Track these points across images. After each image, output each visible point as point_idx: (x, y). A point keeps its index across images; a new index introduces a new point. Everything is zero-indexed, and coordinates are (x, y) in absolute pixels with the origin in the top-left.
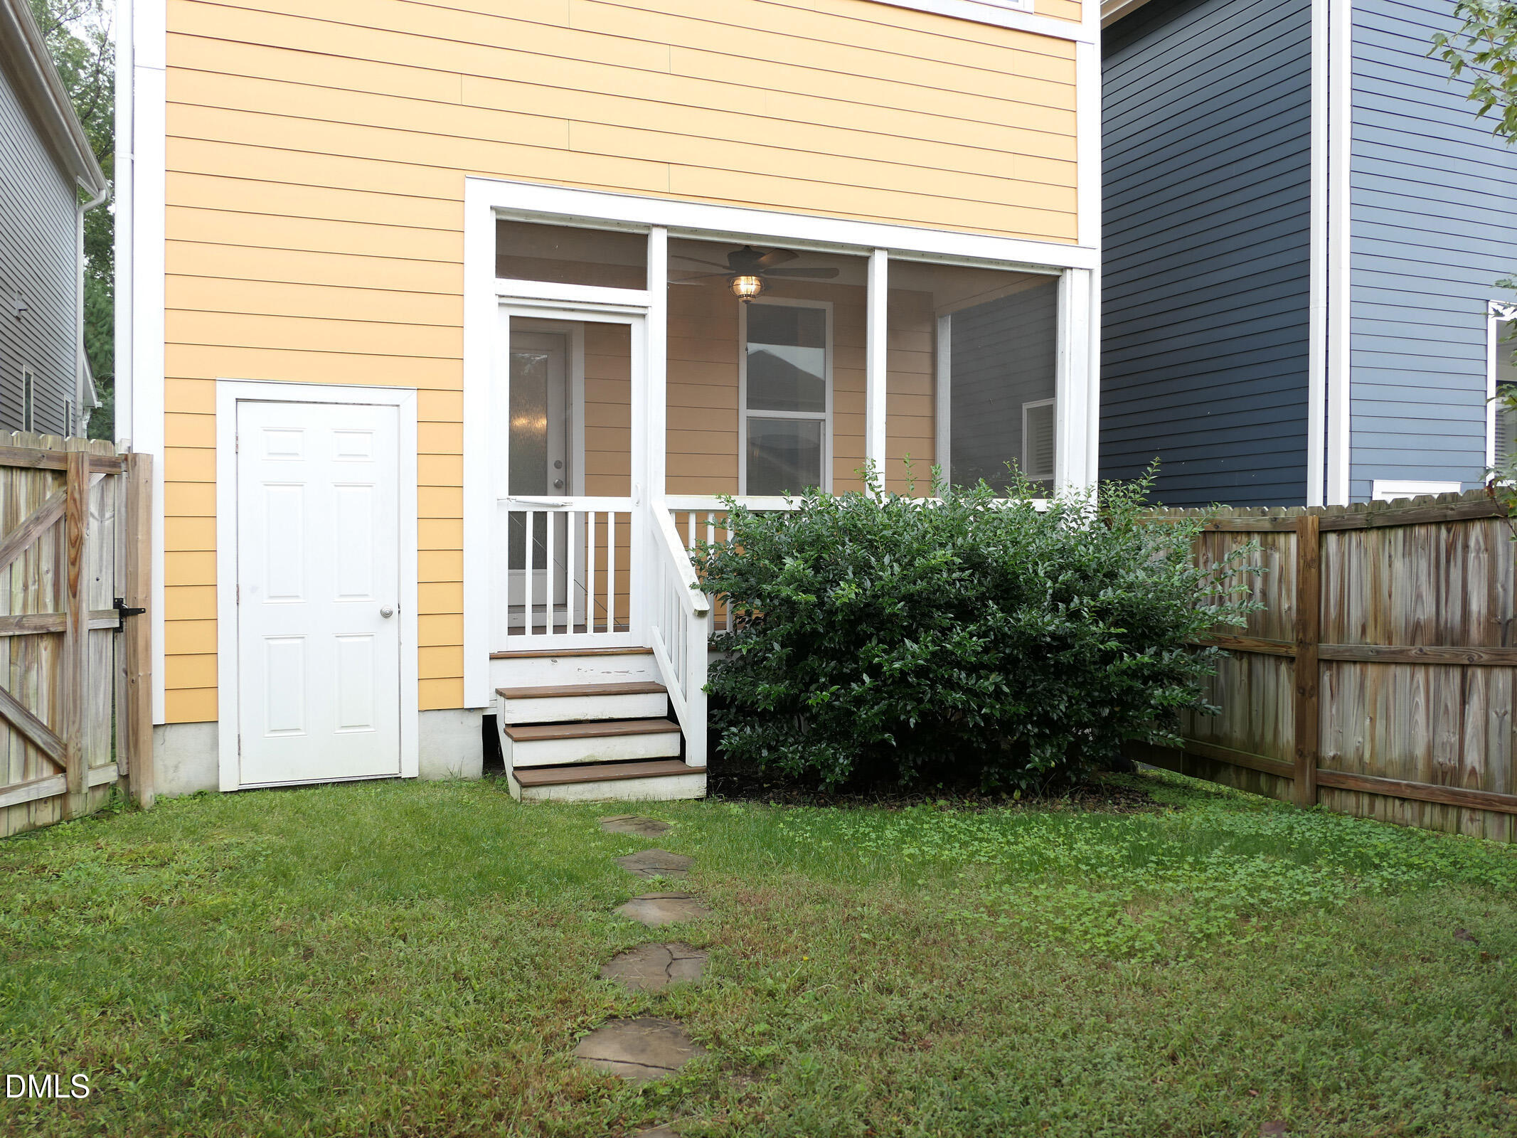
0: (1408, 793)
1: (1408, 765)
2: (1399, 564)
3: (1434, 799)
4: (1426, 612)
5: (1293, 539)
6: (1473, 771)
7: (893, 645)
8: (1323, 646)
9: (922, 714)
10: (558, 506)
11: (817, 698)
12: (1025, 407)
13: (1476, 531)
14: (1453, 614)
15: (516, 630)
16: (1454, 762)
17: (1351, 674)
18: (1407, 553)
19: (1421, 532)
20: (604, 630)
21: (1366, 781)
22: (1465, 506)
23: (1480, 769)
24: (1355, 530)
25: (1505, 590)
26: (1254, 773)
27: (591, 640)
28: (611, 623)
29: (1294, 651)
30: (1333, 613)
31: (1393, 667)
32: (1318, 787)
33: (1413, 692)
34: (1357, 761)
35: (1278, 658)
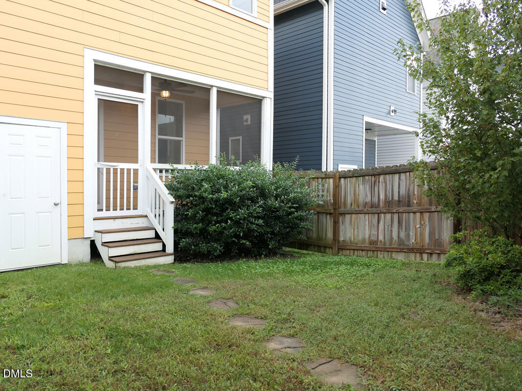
0: (364, 248)
1: (364, 241)
2: (361, 187)
3: (371, 249)
4: (368, 199)
5: (331, 180)
6: (381, 241)
7: (236, 211)
8: (340, 209)
9: (244, 232)
10: (114, 166)
11: (212, 228)
12: (230, 139)
13: (382, 177)
14: (376, 200)
15: (100, 210)
16: (376, 239)
17: (348, 217)
18: (363, 184)
19: (367, 178)
20: (130, 209)
21: (353, 246)
22: (380, 171)
23: (383, 240)
24: (349, 177)
25: (389, 193)
26: (319, 247)
27: (125, 213)
28: (132, 207)
29: (332, 211)
30: (343, 200)
31: (359, 215)
32: (339, 249)
33: (365, 221)
34: (349, 242)
35: (327, 214)
